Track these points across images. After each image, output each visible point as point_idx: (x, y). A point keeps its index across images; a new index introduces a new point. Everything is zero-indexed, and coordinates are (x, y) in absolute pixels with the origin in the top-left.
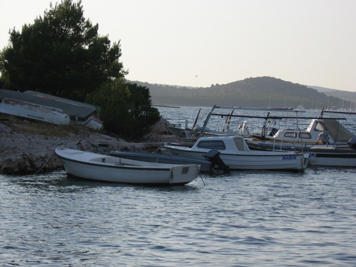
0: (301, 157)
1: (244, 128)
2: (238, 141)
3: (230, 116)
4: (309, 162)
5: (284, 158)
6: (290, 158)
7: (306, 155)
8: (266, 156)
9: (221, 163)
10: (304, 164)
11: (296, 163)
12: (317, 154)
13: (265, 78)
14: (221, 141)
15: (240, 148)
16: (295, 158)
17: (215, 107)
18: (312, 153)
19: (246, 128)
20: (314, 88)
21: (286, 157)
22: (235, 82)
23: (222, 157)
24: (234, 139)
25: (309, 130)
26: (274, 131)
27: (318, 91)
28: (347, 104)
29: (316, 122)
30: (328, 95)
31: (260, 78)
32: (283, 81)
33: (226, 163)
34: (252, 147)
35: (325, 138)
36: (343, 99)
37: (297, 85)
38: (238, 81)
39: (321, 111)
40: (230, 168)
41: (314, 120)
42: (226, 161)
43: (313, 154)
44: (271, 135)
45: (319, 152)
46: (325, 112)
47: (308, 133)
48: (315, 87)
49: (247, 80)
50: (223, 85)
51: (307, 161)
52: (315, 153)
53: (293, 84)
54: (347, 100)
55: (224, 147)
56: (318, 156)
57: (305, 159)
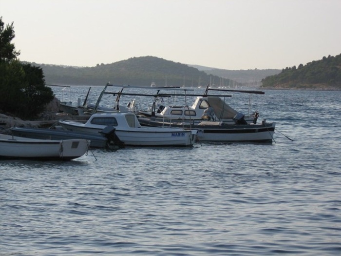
0: (190, 133)
1: (134, 105)
2: (129, 118)
3: (120, 94)
4: (197, 138)
5: (173, 135)
6: (179, 135)
7: (194, 132)
8: (156, 132)
9: (116, 139)
10: (192, 140)
11: (185, 139)
12: (204, 130)
13: (148, 57)
14: (114, 118)
15: (132, 125)
16: (184, 135)
17: (108, 85)
18: (199, 129)
19: (135, 106)
20: (194, 67)
21: (175, 134)
22: (119, 62)
23: (117, 133)
24: (126, 116)
25: (194, 107)
26: (162, 108)
27: (199, 70)
28: (226, 82)
29: (201, 100)
30: (208, 74)
31: (143, 57)
32: (165, 60)
33: (121, 139)
34: (144, 124)
35: (210, 114)
36: (222, 77)
37: (179, 64)
38: (122, 61)
39: (206, 89)
40: (126, 143)
41: (198, 98)
42: (122, 137)
43: (200, 131)
44: (159, 112)
45: (206, 128)
46: (209, 89)
47: (194, 111)
48: (195, 65)
49: (131, 60)
50: (108, 65)
51: (195, 137)
52: (203, 130)
53: (174, 63)
54: (226, 78)
55: (116, 124)
56: (205, 132)
57: (193, 135)
